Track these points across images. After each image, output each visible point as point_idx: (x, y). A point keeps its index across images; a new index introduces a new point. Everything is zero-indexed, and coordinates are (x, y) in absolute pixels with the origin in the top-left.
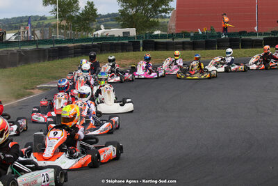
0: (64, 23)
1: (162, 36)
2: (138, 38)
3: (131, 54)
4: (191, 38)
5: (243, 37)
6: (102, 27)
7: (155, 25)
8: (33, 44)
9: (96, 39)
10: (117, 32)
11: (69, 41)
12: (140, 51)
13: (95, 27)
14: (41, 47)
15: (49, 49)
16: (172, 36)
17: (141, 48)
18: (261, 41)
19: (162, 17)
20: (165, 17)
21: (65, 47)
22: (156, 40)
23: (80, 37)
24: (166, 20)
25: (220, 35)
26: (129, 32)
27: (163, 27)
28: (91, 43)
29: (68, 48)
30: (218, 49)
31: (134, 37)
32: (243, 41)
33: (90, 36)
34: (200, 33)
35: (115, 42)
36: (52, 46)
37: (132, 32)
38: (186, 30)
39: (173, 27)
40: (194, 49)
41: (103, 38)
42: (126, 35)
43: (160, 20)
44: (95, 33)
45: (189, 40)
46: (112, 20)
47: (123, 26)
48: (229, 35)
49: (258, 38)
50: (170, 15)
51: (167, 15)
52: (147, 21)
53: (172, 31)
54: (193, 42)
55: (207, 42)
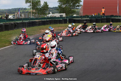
0: (34, 11)
1: (77, 17)
2: (66, 17)
3: (63, 25)
4: (90, 18)
5: (112, 18)
6: (51, 13)
7: (74, 12)
8: (21, 20)
9: (48, 18)
10: (57, 15)
11: (36, 19)
12: (67, 23)
13: (48, 13)
14: (24, 21)
15: (27, 22)
16: (81, 17)
17: (68, 22)
19: (77, 9)
20: (78, 9)
21: (35, 21)
22: (74, 19)
23: (41, 17)
24: (79, 10)
27: (77, 13)
28: (46, 20)
29: (36, 22)
30: (101, 23)
31: (64, 17)
32: (112, 19)
33: (45, 17)
34: (94, 16)
35: (56, 19)
36: (29, 21)
37: (64, 15)
38: (88, 15)
39: (82, 13)
40: (91, 23)
41: (51, 18)
42: (61, 16)
43: (76, 10)
44: (48, 15)
45: (88, 19)
46: (55, 10)
47: (60, 13)
49: (119, 18)
50: (80, 8)
51: (79, 8)
52: (70, 10)
53: (81, 15)
54: (91, 19)
55: (96, 20)
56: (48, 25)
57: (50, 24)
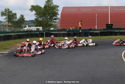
0: (10, 24)
2: (43, 31)
4: (67, 31)
5: (90, 31)
6: (27, 26)
7: (51, 26)
9: (24, 32)
10: (34, 28)
11: (12, 32)
13: (24, 26)
15: (3, 36)
16: (58, 30)
17: (45, 36)
18: (98, 33)
19: (54, 22)
20: (55, 22)
21: (10, 35)
22: (51, 32)
23: (17, 31)
24: (56, 23)
28: (22, 33)
29: (12, 35)
30: (79, 37)
31: (41, 31)
32: (90, 33)
33: (21, 30)
35: (33, 33)
36: (5, 34)
37: (41, 28)
38: (65, 28)
39: (59, 26)
40: (68, 36)
41: (27, 31)
42: (38, 30)
44: (24, 29)
45: (66, 32)
46: (31, 23)
47: (37, 26)
50: (58, 21)
52: (47, 24)
53: (58, 28)
54: (68, 33)
55: (74, 33)
56: (24, 38)
57: (26, 38)
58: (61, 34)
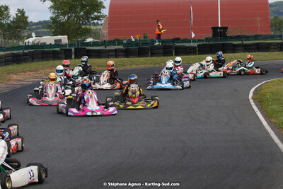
1: (94, 44)
2: (70, 45)
4: (124, 45)
5: (176, 44)
6: (33, 34)
7: (87, 33)
9: (27, 47)
10: (49, 40)
12: (72, 58)
13: (26, 34)
16: (104, 43)
17: (73, 56)
18: (195, 48)
19: (94, 24)
20: (98, 24)
22: (87, 48)
23: (11, 45)
24: (99, 27)
25: (153, 42)
26: (61, 40)
28: (22, 51)
30: (151, 56)
31: (65, 45)
32: (177, 48)
33: (21, 44)
34: (133, 40)
35: (46, 50)
37: (64, 39)
38: (119, 38)
39: (105, 34)
40: (127, 56)
41: (34, 46)
42: (58, 42)
44: (27, 41)
45: (121, 47)
46: (43, 28)
47: (55, 34)
48: (163, 42)
49: (192, 44)
50: (103, 22)
51: (100, 22)
52: (78, 29)
53: (104, 39)
54: (126, 49)
55: (140, 49)
56: (26, 62)
57: (32, 61)
58: (110, 51)
